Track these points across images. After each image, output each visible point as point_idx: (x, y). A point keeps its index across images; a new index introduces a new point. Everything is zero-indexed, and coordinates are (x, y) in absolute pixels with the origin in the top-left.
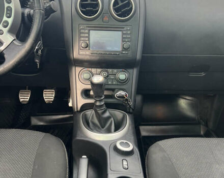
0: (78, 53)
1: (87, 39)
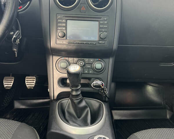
0: (55, 42)
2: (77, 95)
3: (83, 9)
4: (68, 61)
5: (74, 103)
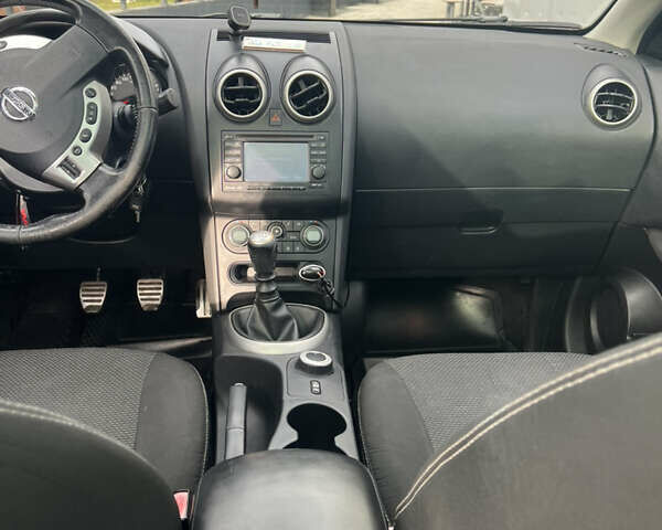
0: (221, 188)
1: (239, 160)
2: (270, 294)
3: (276, 119)
4: (247, 227)
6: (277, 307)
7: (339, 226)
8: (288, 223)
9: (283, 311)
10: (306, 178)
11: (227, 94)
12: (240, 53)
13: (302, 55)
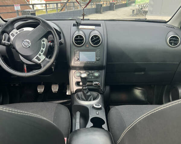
0: (74, 63)
1: (78, 56)
2: (86, 89)
3: (87, 46)
4: (80, 72)
5: (84, 93)
6: (87, 93)
7: (103, 72)
8: (90, 71)
9: (89, 94)
10: (95, 60)
11: (75, 40)
12: (79, 30)
13: (94, 30)
